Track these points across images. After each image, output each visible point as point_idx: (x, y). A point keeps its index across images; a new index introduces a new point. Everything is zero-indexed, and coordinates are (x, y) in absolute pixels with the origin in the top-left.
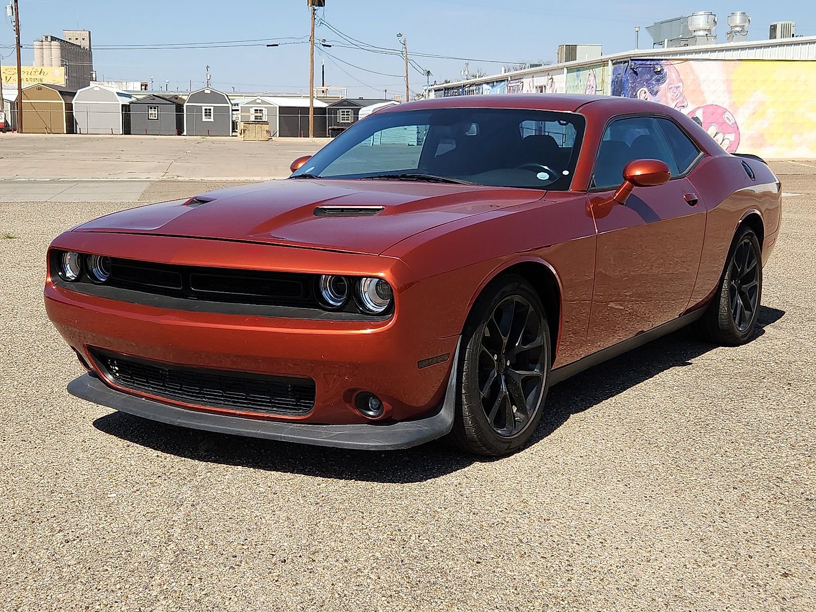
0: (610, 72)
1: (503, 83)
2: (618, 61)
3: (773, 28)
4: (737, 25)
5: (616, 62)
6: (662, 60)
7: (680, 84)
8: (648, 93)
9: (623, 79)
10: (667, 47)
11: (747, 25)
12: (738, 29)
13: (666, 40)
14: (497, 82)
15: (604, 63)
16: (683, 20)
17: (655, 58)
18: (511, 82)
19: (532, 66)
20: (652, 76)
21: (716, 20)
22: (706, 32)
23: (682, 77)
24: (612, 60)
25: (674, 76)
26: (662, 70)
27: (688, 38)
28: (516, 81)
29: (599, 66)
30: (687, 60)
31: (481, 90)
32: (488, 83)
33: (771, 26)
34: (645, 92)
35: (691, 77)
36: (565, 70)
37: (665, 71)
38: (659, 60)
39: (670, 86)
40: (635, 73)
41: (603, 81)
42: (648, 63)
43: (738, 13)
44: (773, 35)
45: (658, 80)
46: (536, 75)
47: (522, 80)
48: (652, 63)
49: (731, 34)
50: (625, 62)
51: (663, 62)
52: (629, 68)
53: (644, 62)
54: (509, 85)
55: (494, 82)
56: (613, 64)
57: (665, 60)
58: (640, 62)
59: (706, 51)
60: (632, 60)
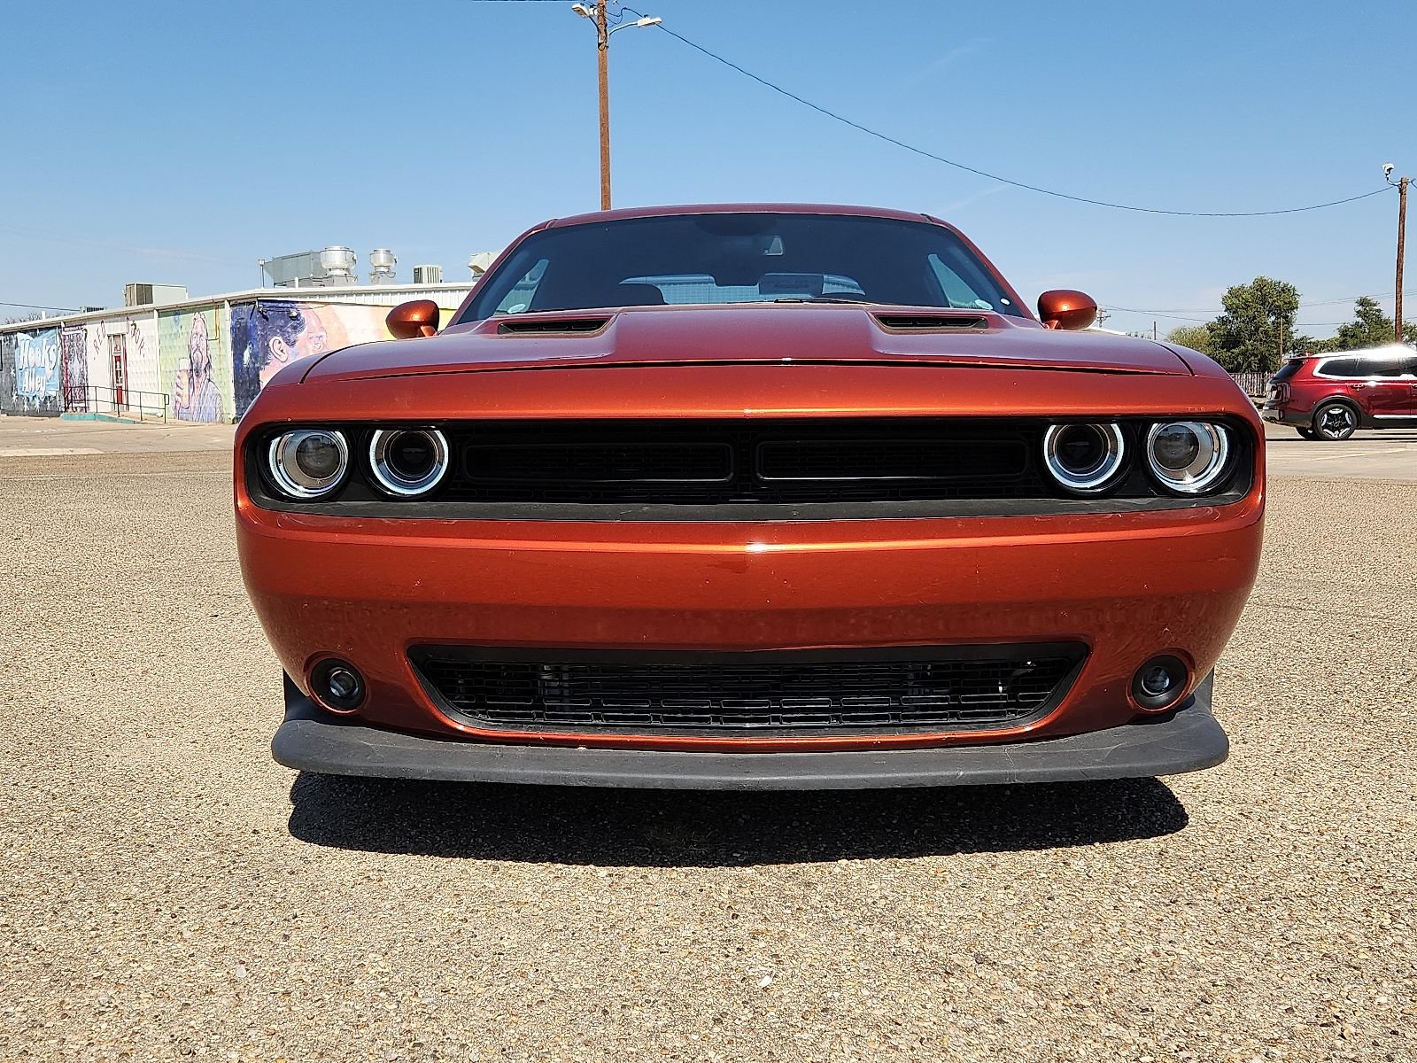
0: (228, 316)
1: (51, 332)
2: (239, 301)
3: (418, 272)
4: (383, 264)
5: (235, 303)
6: (298, 302)
7: (323, 334)
8: (283, 343)
9: (249, 325)
10: (300, 286)
11: (393, 265)
12: (382, 269)
13: (297, 279)
14: (40, 329)
15: (217, 305)
16: (312, 255)
17: (289, 299)
18: (66, 329)
19: (89, 310)
20: (286, 323)
21: (355, 258)
22: (345, 272)
23: (324, 325)
24: (229, 301)
25: (314, 323)
26: (299, 315)
27: (323, 277)
28: (74, 328)
29: (210, 308)
30: (329, 303)
31: (14, 341)
32: (25, 332)
33: (415, 269)
34: (280, 342)
35: (336, 324)
36: (156, 313)
37: (302, 315)
38: (293, 302)
39: (311, 335)
40: (265, 317)
41: (217, 328)
42: (281, 305)
43: (382, 250)
44: (418, 279)
45: (295, 328)
46: (108, 320)
47: (84, 327)
48: (286, 305)
49: (376, 275)
50: (250, 303)
51: (297, 305)
52: (255, 311)
53: (275, 304)
54: (63, 333)
55: (36, 330)
56: (231, 306)
57: (302, 302)
58: (270, 304)
59: (350, 294)
60: (259, 301)
